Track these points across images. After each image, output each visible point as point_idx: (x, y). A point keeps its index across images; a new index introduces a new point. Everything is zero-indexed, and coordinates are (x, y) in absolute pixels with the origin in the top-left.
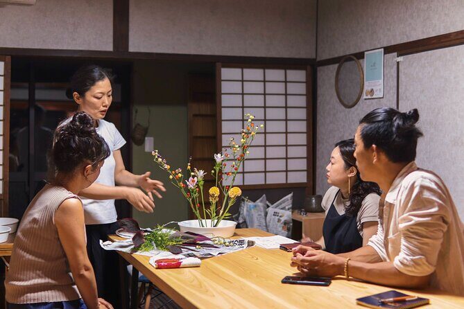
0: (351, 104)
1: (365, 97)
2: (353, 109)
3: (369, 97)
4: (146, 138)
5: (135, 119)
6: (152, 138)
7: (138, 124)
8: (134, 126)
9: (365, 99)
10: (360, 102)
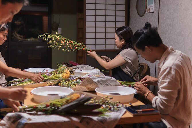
0: (142, 15)
1: (147, 12)
2: (142, 17)
3: (148, 12)
4: (58, 28)
5: (54, 20)
6: (61, 28)
7: (55, 22)
8: (53, 22)
9: (147, 13)
10: (145, 14)
